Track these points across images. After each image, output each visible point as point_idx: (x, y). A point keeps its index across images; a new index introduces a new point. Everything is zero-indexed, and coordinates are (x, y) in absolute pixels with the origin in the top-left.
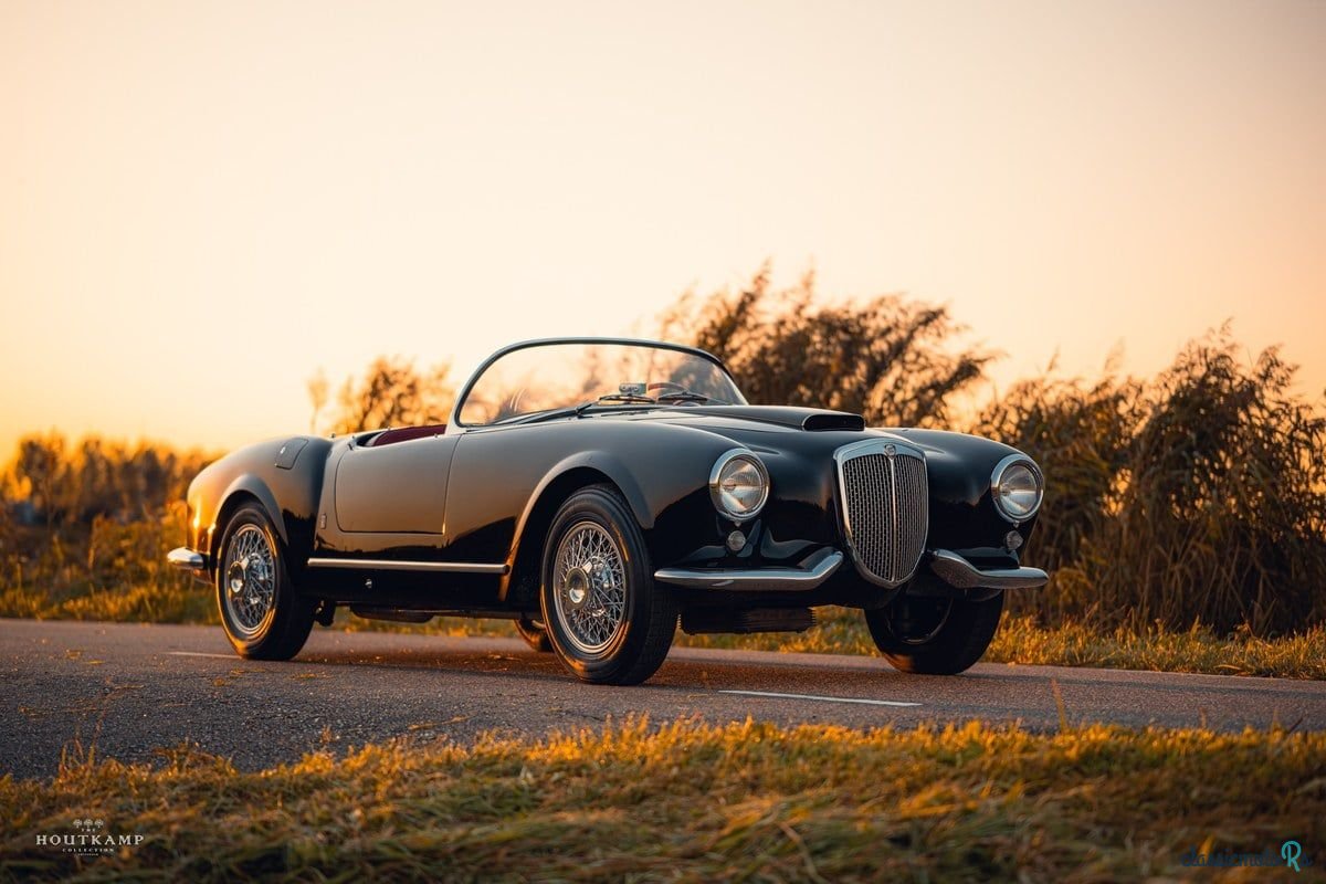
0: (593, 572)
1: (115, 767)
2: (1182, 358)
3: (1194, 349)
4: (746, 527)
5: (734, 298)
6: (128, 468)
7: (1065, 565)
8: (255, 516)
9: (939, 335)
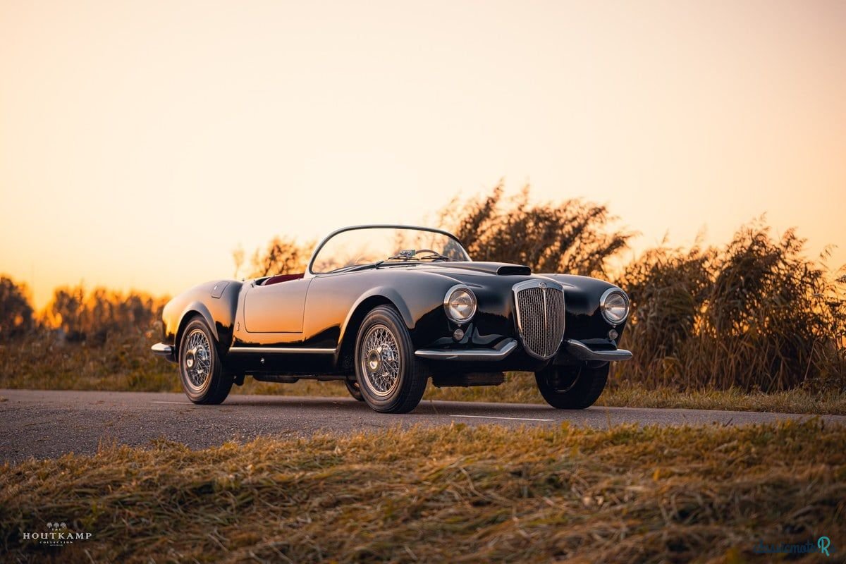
0: (382, 353)
1: (126, 448)
2: (738, 235)
3: (745, 230)
4: (464, 327)
5: (482, 201)
6: (123, 307)
7: (667, 355)
8: (200, 324)
9: (602, 222)
